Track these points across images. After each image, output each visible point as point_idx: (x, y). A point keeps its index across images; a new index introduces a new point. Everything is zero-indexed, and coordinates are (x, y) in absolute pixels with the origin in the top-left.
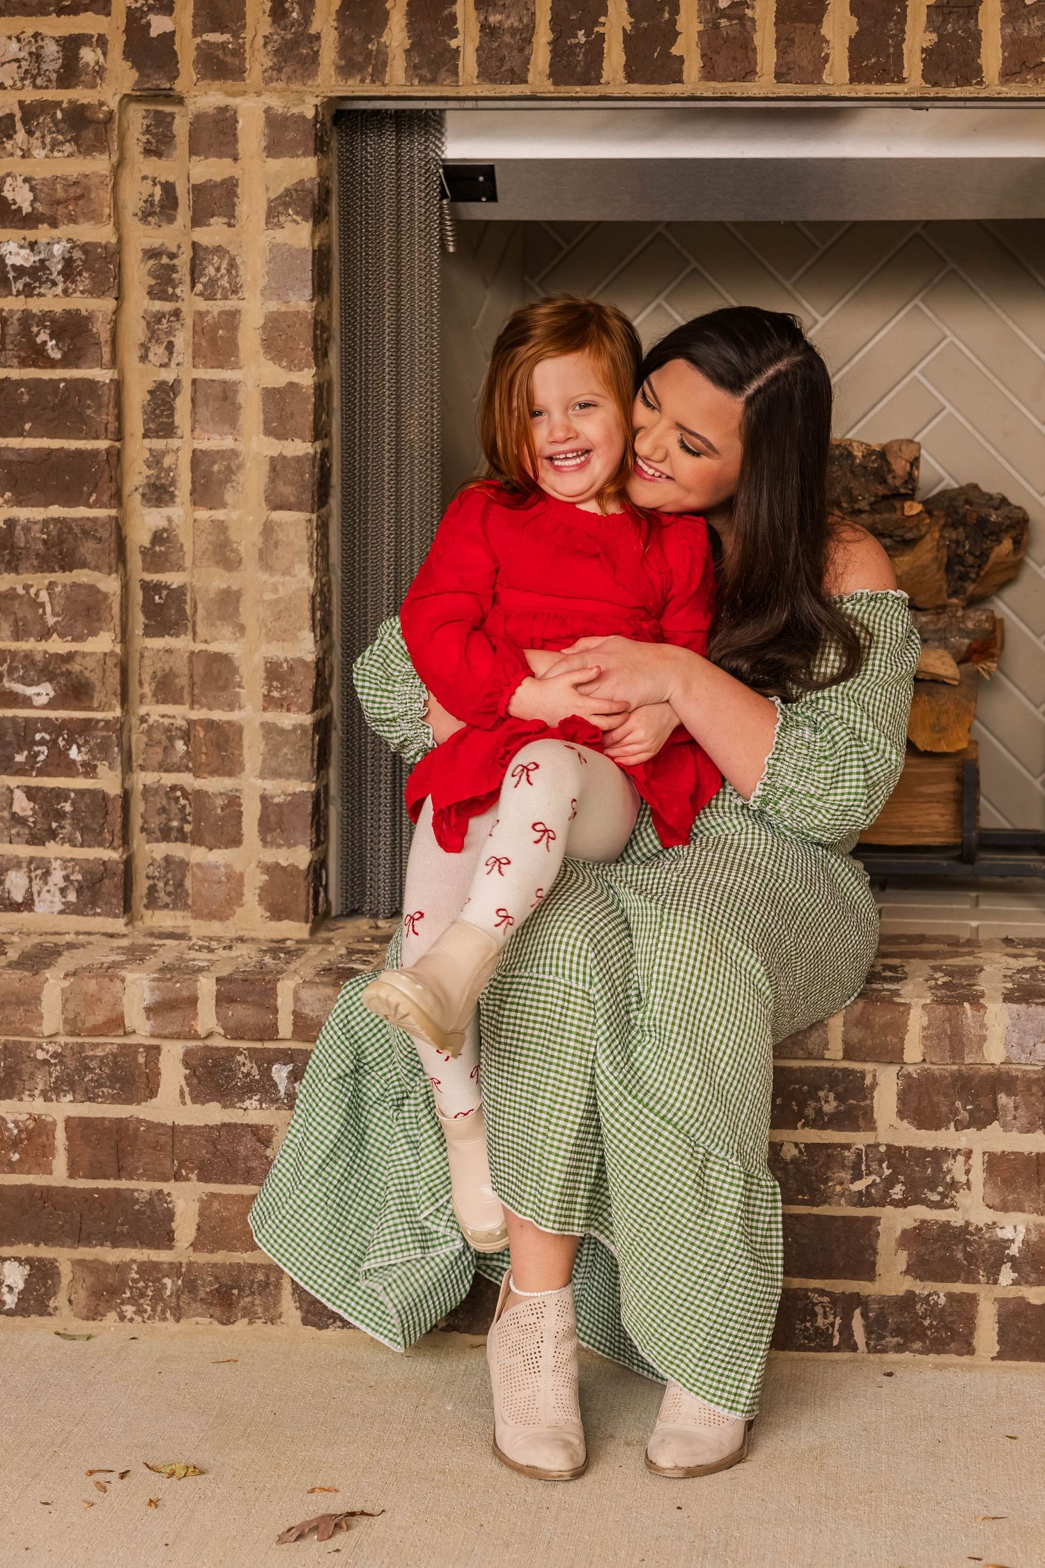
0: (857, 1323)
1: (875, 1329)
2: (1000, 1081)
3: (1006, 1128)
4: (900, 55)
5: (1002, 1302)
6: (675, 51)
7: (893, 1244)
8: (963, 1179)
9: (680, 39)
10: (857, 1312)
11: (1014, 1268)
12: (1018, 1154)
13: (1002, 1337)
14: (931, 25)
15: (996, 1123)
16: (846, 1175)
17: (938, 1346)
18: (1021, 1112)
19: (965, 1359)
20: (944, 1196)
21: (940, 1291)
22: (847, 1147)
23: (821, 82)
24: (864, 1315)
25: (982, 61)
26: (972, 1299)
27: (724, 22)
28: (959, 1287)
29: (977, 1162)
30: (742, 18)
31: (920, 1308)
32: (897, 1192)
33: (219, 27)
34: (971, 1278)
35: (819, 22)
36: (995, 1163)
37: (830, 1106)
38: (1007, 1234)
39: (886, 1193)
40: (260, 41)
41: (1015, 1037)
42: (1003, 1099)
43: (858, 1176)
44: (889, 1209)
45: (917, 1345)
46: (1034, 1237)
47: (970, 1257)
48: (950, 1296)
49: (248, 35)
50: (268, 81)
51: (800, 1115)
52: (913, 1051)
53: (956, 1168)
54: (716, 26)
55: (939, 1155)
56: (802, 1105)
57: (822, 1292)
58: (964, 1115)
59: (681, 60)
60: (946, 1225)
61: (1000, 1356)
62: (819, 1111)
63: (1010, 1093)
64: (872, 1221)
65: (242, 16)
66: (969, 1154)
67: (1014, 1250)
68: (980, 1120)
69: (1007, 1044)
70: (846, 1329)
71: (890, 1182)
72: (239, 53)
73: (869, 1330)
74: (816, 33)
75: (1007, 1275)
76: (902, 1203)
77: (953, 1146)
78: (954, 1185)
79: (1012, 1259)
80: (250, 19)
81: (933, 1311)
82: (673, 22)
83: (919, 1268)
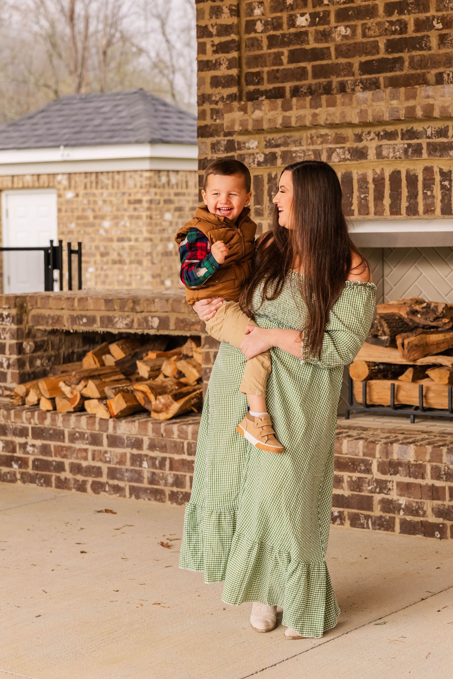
0: (370, 522)
1: (374, 524)
2: (399, 464)
3: (401, 475)
4: (400, 209)
5: (401, 519)
6: (352, 208)
7: (377, 503)
8: (391, 488)
9: (354, 205)
10: (370, 520)
11: (403, 511)
12: (403, 482)
13: (401, 528)
14: (408, 201)
15: (398, 475)
16: (367, 485)
17: (387, 529)
18: (404, 472)
19: (393, 533)
20: (388, 492)
21: (387, 516)
22: (366, 478)
23: (383, 215)
24: (371, 520)
25: (419, 209)
26: (394, 518)
27: (363, 201)
28: (392, 515)
29: (395, 484)
30: (366, 200)
31: (383, 519)
32: (378, 490)
33: (259, 204)
34: (394, 513)
35: (383, 200)
36: (398, 484)
37: (363, 468)
38: (401, 502)
39: (375, 490)
40: (267, 207)
41: (400, 453)
42: (400, 468)
43: (369, 486)
44: (376, 494)
45: (383, 529)
46: (407, 503)
47: (394, 507)
48: (390, 517)
49: (264, 206)
50: (268, 216)
51: (356, 470)
52: (378, 455)
53: (390, 485)
54: (361, 202)
55: (386, 481)
56: (357, 467)
57: (362, 514)
58: (392, 472)
59: (354, 210)
60: (388, 499)
61: (400, 533)
62: (360, 469)
63: (401, 467)
64: (372, 497)
65: (263, 201)
66: (393, 482)
67: (403, 506)
68: (396, 473)
69: (398, 454)
70: (367, 523)
71: (376, 487)
72: (262, 210)
73: (372, 524)
74: (382, 203)
75: (402, 513)
76: (379, 493)
77: (389, 479)
78: (390, 489)
79: (402, 508)
80: (265, 202)
81: (386, 520)
82: (352, 201)
83: (384, 510)
